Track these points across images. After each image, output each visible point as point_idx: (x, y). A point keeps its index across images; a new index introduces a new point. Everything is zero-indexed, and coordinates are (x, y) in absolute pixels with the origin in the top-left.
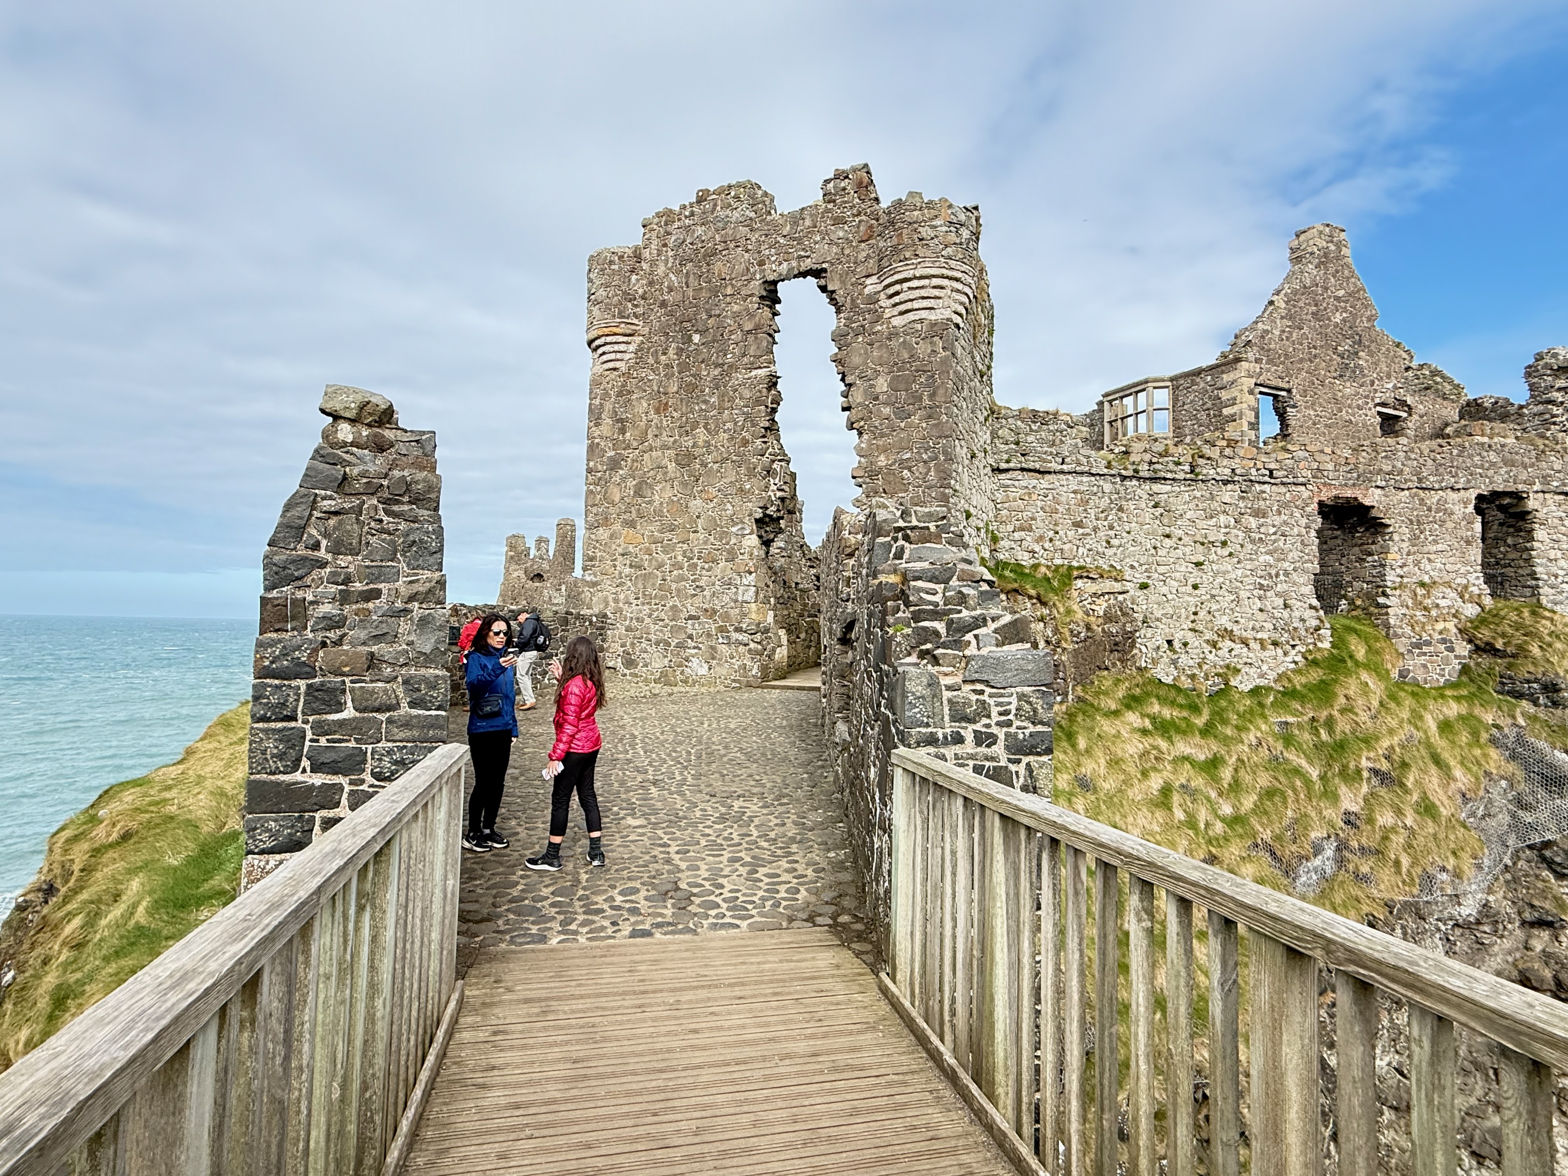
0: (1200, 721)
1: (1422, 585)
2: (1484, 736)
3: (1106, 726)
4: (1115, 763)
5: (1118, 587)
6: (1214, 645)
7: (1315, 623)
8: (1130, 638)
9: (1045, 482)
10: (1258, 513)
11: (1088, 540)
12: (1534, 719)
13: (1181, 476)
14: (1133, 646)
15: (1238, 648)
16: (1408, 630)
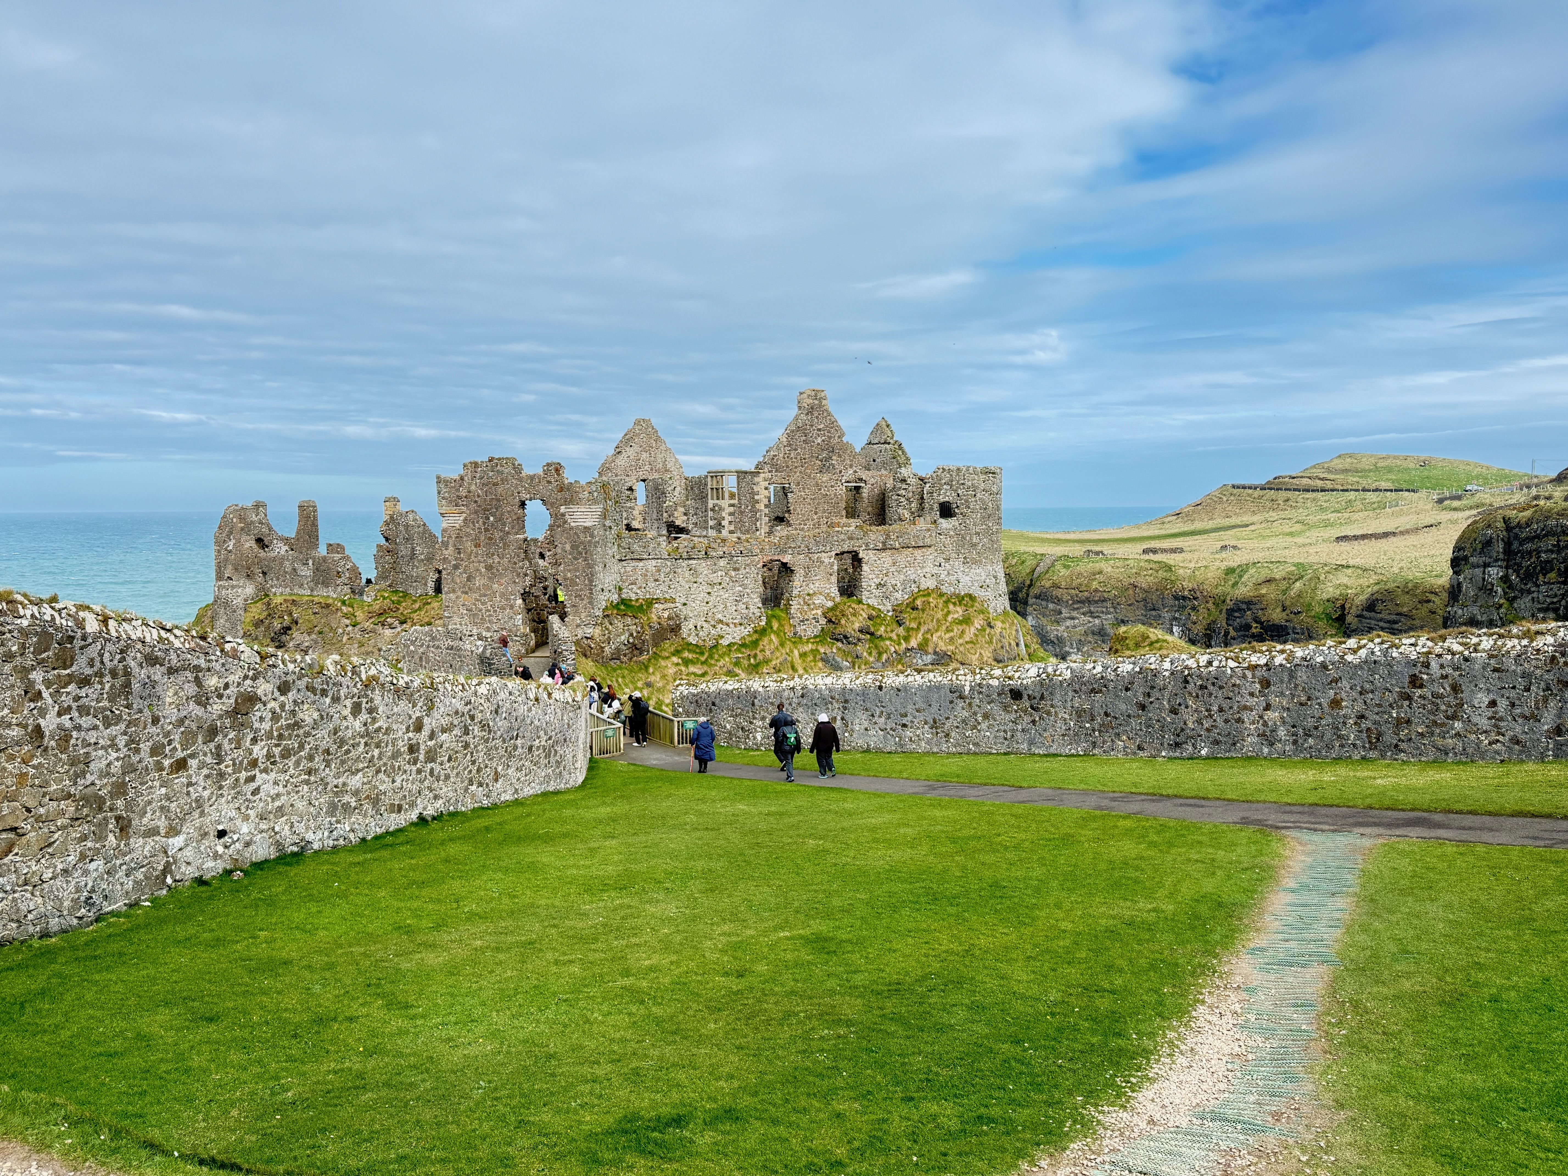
0: (703, 659)
1: (809, 595)
2: (818, 657)
3: (663, 663)
4: (664, 677)
5: (673, 605)
6: (714, 626)
7: (759, 614)
8: (679, 627)
9: (641, 564)
10: (735, 569)
11: (661, 587)
12: (839, 649)
13: (701, 556)
14: (680, 629)
15: (724, 627)
16: (799, 615)
